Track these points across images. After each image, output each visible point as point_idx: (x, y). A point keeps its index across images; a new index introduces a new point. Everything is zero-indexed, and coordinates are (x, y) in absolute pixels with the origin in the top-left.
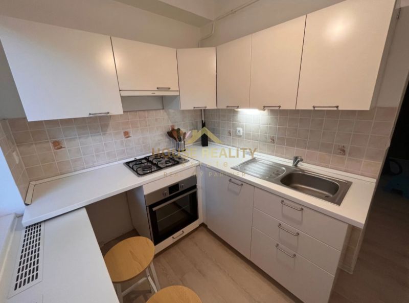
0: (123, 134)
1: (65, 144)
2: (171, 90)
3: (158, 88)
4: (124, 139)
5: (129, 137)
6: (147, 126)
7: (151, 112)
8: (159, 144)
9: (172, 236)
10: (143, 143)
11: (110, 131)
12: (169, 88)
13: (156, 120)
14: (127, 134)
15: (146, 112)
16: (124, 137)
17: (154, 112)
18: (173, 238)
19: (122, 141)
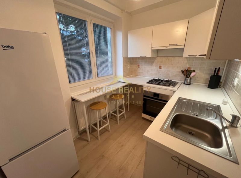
0: (158, 67)
1: (140, 66)
2: (178, 45)
3: (169, 45)
4: (159, 69)
5: (161, 69)
6: (171, 65)
7: (176, 58)
8: (176, 76)
9: (150, 117)
10: (167, 73)
11: (154, 64)
12: (177, 44)
13: (178, 62)
14: (160, 67)
15: (173, 57)
16: (159, 68)
17: (178, 58)
18: (151, 118)
19: (157, 70)
